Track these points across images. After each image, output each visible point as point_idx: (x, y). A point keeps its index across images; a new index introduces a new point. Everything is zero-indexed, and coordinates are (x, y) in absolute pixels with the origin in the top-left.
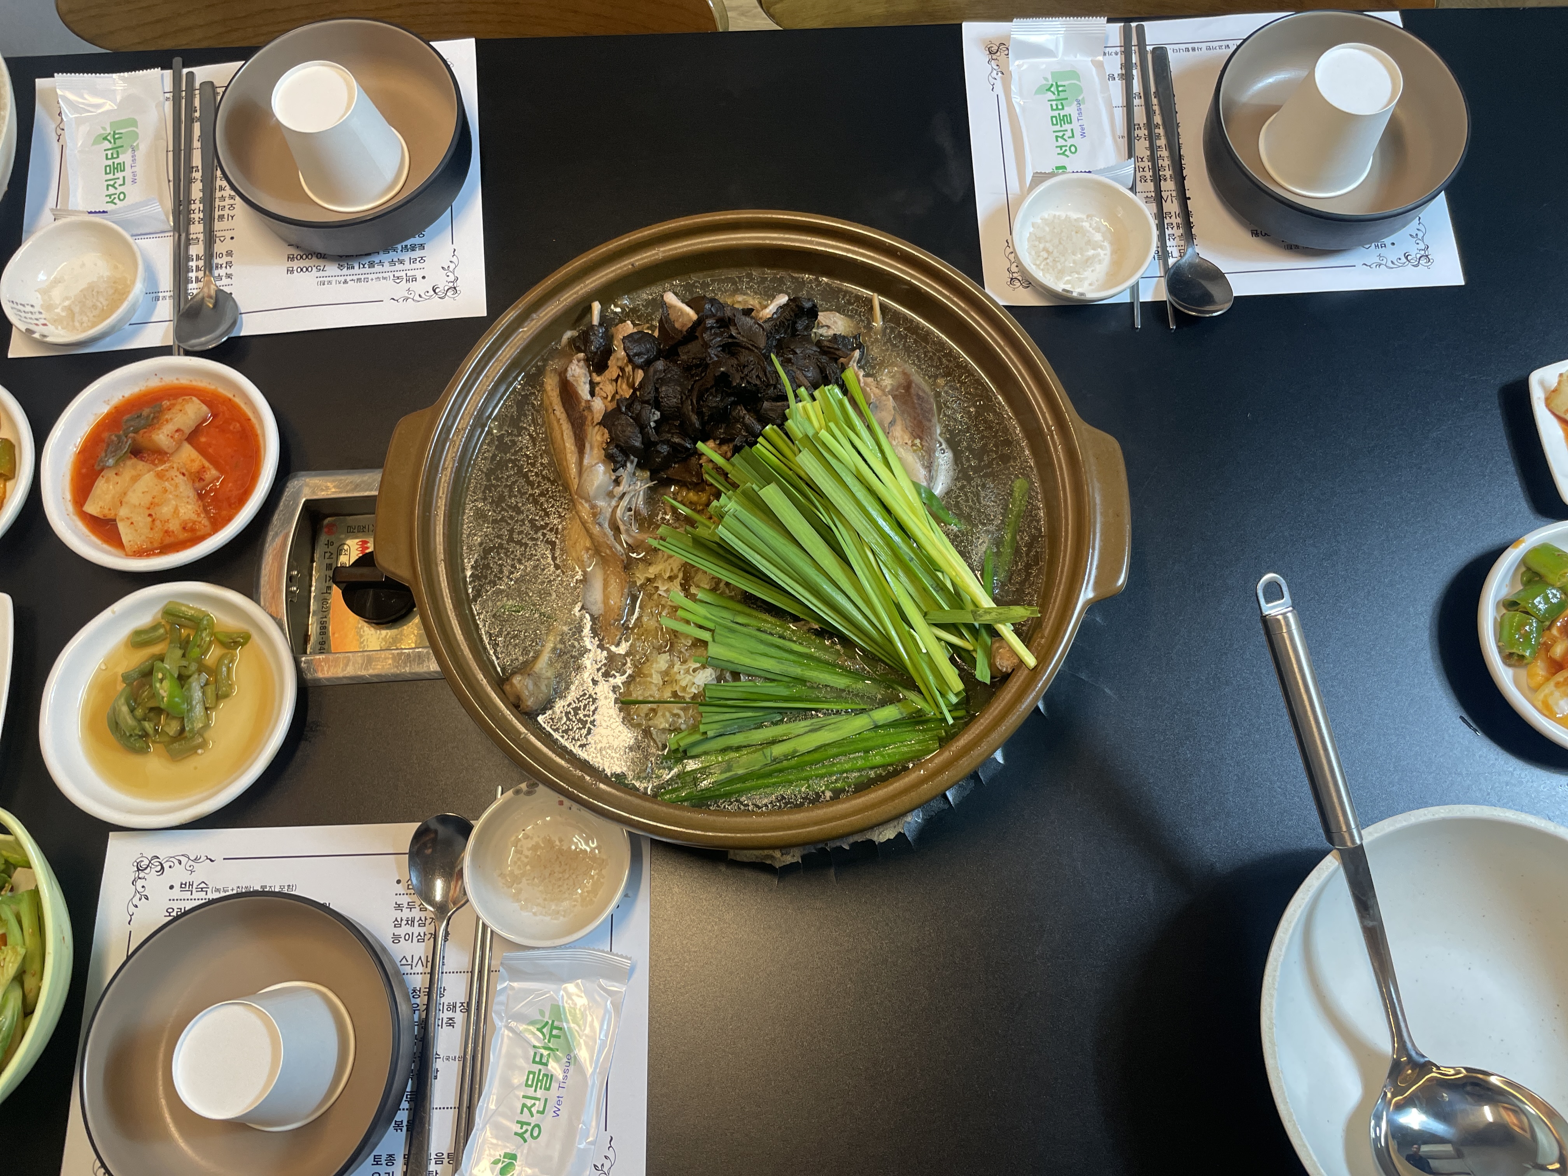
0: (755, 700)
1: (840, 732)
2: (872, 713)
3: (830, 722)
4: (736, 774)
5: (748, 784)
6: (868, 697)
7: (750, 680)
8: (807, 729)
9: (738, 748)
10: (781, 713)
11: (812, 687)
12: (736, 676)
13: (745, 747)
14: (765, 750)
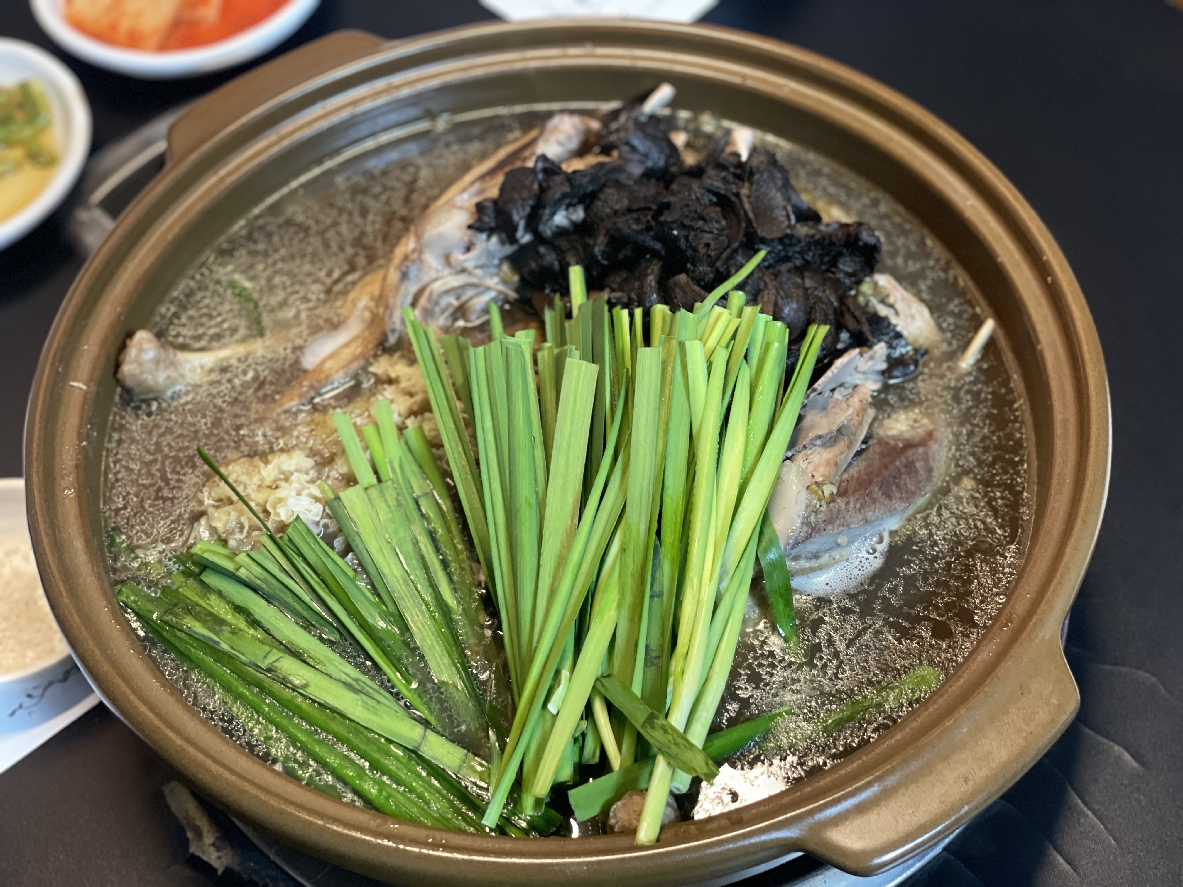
0: (332, 593)
1: (373, 718)
2: (431, 735)
3: (376, 696)
4: (218, 643)
5: (217, 667)
6: (450, 717)
7: (355, 570)
8: (344, 678)
9: (255, 623)
10: (341, 634)
11: (407, 645)
12: (348, 549)
13: (262, 628)
14: (275, 650)
